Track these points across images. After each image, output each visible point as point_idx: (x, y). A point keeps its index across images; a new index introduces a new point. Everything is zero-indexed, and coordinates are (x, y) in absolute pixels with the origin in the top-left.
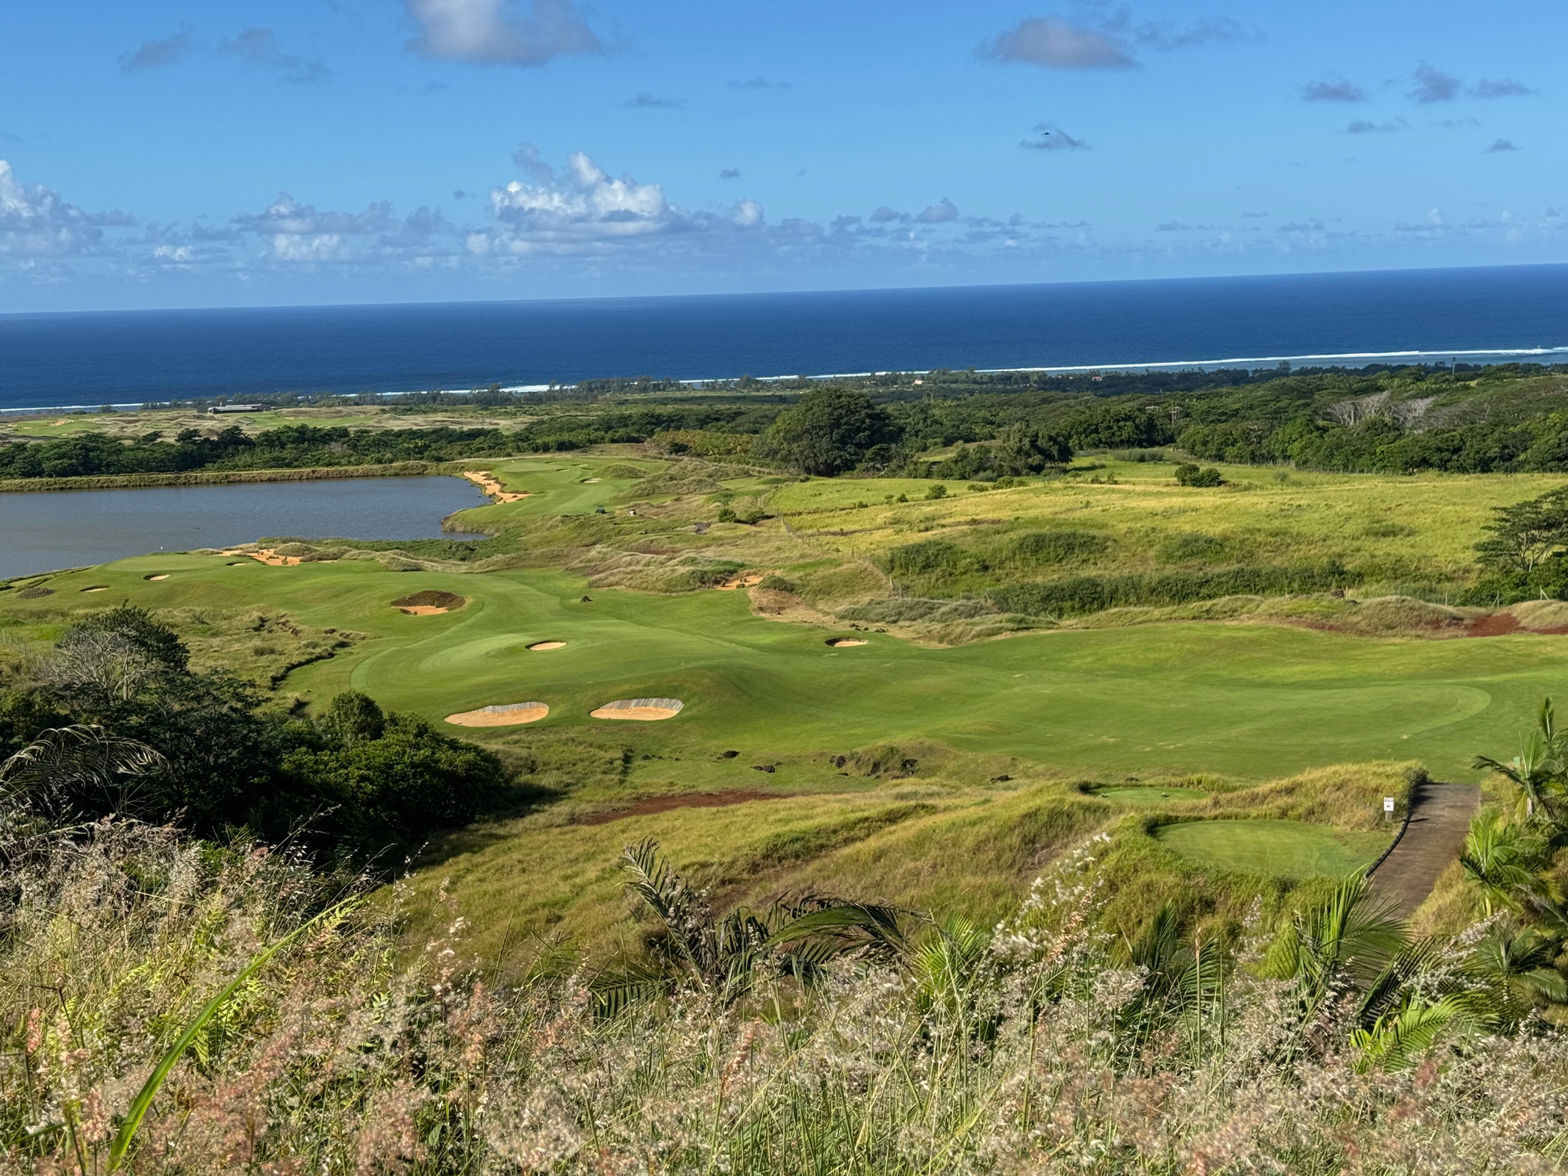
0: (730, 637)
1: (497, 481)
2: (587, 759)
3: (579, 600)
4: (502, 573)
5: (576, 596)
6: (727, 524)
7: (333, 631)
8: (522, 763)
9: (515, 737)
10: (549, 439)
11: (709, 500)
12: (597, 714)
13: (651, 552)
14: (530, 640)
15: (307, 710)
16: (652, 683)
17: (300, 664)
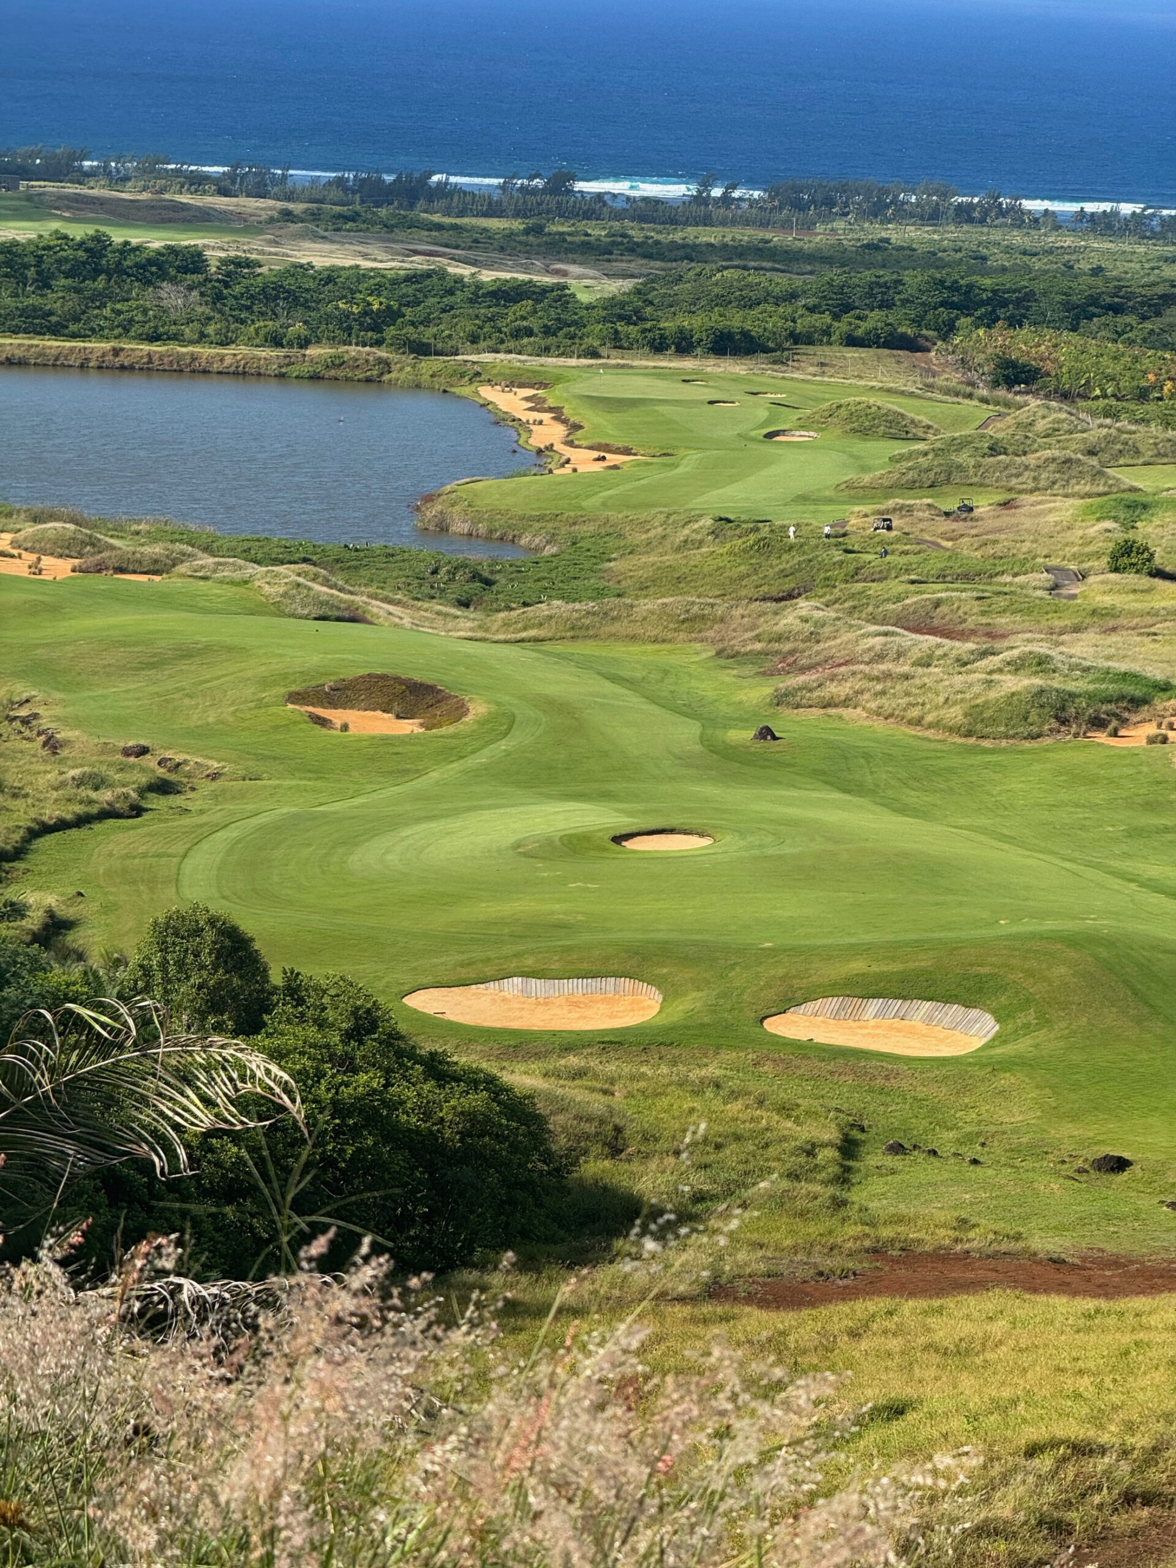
0: (1127, 865)
1: (559, 416)
2: (754, 1135)
3: (750, 734)
4: (559, 647)
5: (741, 721)
6: (1130, 579)
7: (143, 751)
8: (590, 1128)
9: (574, 1061)
10: (695, 323)
11: (1088, 511)
12: (782, 1027)
13: (933, 631)
14: (624, 822)
15: (74, 939)
16: (924, 962)
17: (62, 825)
